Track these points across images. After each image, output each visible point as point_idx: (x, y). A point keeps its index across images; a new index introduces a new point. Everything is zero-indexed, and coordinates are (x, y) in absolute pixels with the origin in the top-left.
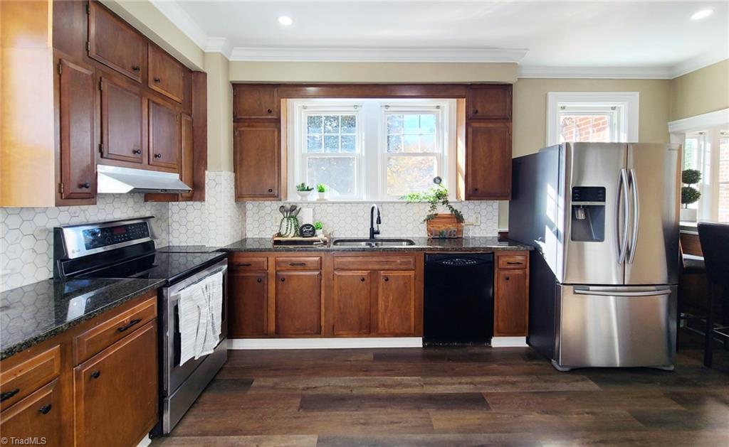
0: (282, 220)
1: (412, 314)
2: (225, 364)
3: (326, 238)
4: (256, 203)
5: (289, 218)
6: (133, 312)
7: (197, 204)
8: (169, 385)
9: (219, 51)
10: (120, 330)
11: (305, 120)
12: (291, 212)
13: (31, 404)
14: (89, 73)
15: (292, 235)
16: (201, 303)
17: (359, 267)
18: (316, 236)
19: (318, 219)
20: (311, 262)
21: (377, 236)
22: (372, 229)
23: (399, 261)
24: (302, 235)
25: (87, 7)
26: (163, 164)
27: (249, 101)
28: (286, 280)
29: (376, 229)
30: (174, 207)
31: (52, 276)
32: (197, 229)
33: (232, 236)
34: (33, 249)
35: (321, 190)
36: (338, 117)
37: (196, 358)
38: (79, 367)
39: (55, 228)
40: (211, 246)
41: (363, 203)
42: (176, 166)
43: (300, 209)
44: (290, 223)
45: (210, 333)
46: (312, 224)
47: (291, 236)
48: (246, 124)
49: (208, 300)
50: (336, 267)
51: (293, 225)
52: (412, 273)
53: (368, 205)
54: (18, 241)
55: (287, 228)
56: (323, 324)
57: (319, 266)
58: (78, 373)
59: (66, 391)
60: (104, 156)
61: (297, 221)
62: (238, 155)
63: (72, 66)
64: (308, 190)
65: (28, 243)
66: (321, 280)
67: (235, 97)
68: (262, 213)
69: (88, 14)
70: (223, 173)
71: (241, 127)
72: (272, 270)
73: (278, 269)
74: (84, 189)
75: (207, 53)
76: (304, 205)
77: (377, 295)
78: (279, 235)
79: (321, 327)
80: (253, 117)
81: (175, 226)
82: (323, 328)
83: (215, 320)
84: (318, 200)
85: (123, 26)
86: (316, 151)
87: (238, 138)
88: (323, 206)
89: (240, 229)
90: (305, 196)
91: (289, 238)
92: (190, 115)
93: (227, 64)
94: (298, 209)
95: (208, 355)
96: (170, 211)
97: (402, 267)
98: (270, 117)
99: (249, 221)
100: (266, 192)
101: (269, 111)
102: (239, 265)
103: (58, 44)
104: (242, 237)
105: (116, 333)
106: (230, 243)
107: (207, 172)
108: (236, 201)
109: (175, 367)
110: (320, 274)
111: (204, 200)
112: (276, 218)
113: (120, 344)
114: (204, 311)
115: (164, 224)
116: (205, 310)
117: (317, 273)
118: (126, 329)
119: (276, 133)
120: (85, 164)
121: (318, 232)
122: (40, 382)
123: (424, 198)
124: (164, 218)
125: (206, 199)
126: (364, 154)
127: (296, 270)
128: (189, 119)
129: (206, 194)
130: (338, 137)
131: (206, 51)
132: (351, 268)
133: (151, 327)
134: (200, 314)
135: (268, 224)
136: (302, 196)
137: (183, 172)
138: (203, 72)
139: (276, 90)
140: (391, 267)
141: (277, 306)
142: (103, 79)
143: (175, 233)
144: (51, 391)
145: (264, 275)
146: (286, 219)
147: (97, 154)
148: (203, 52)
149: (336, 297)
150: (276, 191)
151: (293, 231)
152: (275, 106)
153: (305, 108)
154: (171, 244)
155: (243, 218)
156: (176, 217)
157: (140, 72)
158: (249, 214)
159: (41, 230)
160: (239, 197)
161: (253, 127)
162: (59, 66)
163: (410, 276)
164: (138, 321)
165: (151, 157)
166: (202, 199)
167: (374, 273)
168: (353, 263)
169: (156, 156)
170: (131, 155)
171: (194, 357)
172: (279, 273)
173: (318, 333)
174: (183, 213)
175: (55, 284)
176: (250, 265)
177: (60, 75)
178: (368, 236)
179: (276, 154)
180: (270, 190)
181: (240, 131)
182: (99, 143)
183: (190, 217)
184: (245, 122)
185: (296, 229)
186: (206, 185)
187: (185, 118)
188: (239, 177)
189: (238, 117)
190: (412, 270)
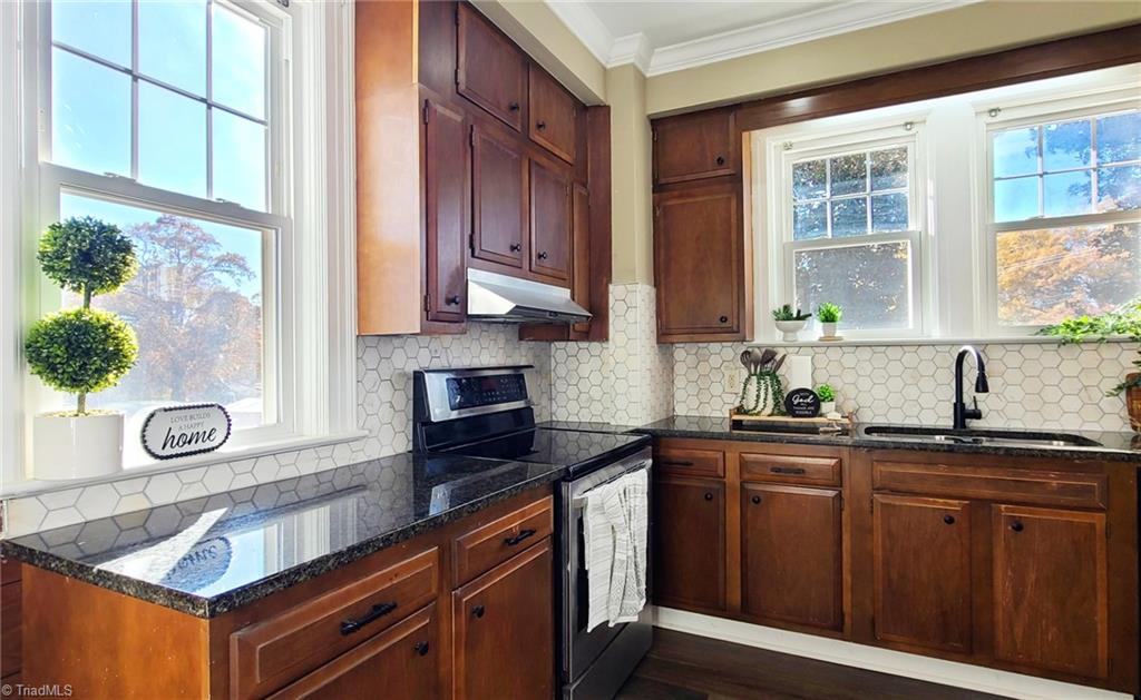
0: (748, 380)
1: (1102, 628)
2: (648, 652)
3: (846, 421)
4: (693, 348)
5: (761, 376)
6: (523, 515)
7: (595, 346)
8: (570, 663)
9: (631, 61)
10: (507, 541)
11: (787, 174)
12: (765, 364)
13: (406, 634)
14: (458, 118)
15: (768, 410)
16: (617, 520)
17: (939, 490)
18: (821, 416)
19: (822, 379)
20: (819, 469)
21: (974, 424)
22: (959, 407)
23: (1054, 483)
24: (791, 410)
25: (456, 14)
26: (549, 272)
27: (683, 146)
28: (762, 502)
29: (970, 406)
30: (561, 350)
31: (411, 449)
32: (596, 393)
33: (653, 407)
34: (391, 402)
35: (829, 318)
36: (865, 154)
37: (611, 625)
38: (458, 591)
39: (415, 372)
40: (620, 423)
41: (933, 344)
42: (565, 276)
43: (784, 357)
44: (763, 388)
45: (632, 582)
46: (810, 388)
47: (766, 412)
48: (676, 193)
49: (627, 517)
50: (878, 485)
51: (770, 389)
52: (1099, 520)
53: (947, 348)
54: (376, 388)
55: (758, 396)
56: (847, 608)
57: (837, 478)
58: (458, 600)
59: (444, 626)
60: (476, 254)
61: (778, 381)
62: (662, 252)
63: (440, 109)
64: (799, 318)
65: (385, 392)
66: (841, 510)
67: (655, 143)
68: (703, 368)
69: (457, 25)
70: (639, 286)
71: (667, 200)
72: (732, 477)
73: (746, 476)
74: (453, 305)
75: (612, 69)
76: (790, 350)
77: (990, 560)
78: (740, 410)
79: (842, 614)
80: (688, 178)
81: (560, 386)
82: (847, 620)
83: (638, 559)
84: (821, 339)
85: (498, 39)
86: (814, 235)
87: (662, 222)
88: (834, 354)
89: (666, 396)
90: (794, 331)
91: (763, 417)
92: (585, 185)
93: (643, 82)
94: (778, 358)
95: (627, 623)
96: (553, 359)
97: (1063, 500)
98: (721, 172)
99: (680, 382)
100: (717, 323)
101: (720, 161)
102: (670, 463)
103: (424, 78)
104: (667, 411)
105: (502, 548)
106: (650, 421)
107: (611, 287)
108: (658, 343)
109: (579, 631)
110: (839, 497)
111: (607, 340)
112: (731, 378)
113: (506, 569)
114: (622, 537)
115: (545, 383)
116: (624, 537)
117: (831, 493)
118: (517, 542)
119: (734, 203)
120: (453, 268)
121: (826, 407)
122: (415, 602)
123: (1115, 329)
124: (544, 371)
125: (611, 337)
126: (932, 231)
127: (785, 483)
128: (584, 192)
129: (611, 327)
130: (864, 200)
131: (608, 67)
132: (917, 489)
133: (546, 549)
134: (614, 542)
135: (716, 389)
136: (786, 331)
137: (576, 287)
138: (605, 106)
139: (732, 117)
140: (1030, 497)
141: (744, 555)
142: (474, 128)
143: (561, 399)
144: (428, 621)
145: (717, 486)
146: (754, 378)
147: (468, 251)
148: (604, 69)
149: (879, 553)
150: (736, 322)
151: (770, 402)
152: (731, 149)
153: (788, 147)
154: (554, 419)
155: (668, 375)
156: (561, 371)
157: (519, 113)
158: (680, 368)
159: (400, 374)
160: (666, 334)
161: (689, 196)
162: (425, 109)
163: (1092, 526)
164: (532, 532)
165: (534, 258)
166: (602, 336)
167: (979, 508)
168: (921, 478)
169: (540, 256)
170: (509, 253)
171: (608, 622)
172: (750, 487)
173: (834, 627)
174: (573, 363)
175: (415, 460)
176: (691, 464)
177: (426, 124)
178: (949, 423)
179: (734, 246)
180: (724, 319)
181: (665, 208)
182: (470, 232)
183: (584, 370)
184: (674, 190)
185: (776, 399)
186: (611, 311)
187: (578, 190)
188: (663, 295)
189: (663, 181)
190: (1100, 510)
